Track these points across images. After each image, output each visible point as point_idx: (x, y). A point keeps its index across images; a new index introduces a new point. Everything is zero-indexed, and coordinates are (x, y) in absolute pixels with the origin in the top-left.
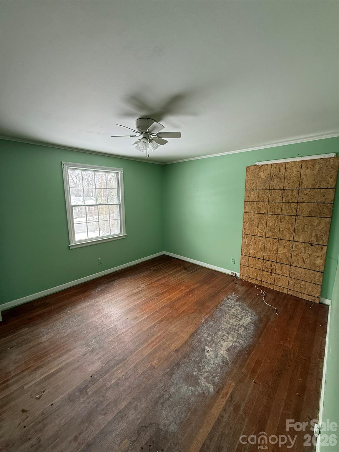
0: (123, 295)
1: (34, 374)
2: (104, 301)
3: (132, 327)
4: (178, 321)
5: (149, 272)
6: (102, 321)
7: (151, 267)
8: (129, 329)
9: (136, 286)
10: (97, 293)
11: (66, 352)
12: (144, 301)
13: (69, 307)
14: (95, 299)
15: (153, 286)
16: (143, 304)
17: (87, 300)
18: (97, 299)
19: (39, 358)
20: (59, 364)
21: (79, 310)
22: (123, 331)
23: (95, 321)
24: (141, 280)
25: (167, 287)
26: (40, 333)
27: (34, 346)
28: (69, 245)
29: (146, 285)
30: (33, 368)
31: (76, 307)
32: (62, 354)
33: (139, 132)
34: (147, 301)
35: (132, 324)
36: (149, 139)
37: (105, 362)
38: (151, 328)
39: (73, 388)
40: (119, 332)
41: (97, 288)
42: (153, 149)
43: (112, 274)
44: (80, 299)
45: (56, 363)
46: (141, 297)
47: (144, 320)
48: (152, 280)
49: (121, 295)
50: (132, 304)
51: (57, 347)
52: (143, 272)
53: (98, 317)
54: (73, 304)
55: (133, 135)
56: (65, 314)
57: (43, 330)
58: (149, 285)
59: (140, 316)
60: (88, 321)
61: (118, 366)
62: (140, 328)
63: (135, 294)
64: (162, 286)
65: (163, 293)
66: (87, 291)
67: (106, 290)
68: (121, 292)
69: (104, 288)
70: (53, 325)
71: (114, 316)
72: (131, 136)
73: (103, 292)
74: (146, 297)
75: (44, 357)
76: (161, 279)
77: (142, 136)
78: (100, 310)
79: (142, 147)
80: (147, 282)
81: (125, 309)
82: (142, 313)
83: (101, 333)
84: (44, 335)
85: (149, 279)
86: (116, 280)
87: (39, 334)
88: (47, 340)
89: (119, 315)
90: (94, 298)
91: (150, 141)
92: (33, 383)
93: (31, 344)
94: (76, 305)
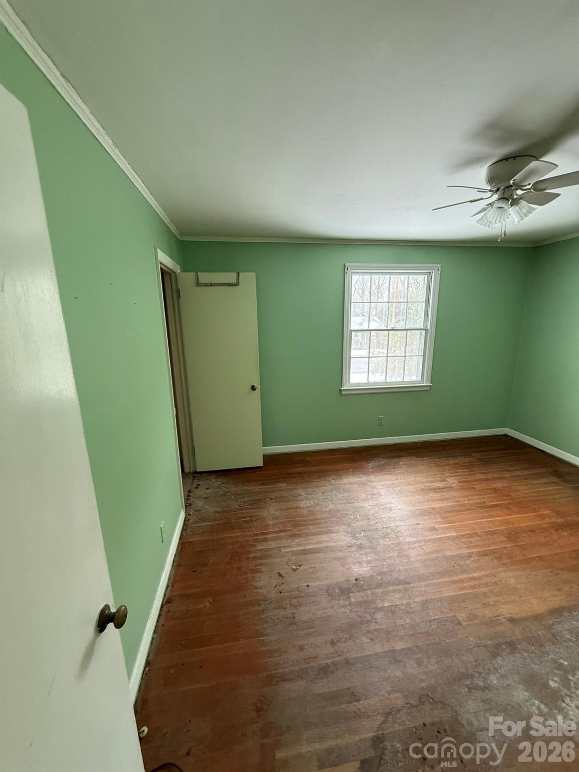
0: (413, 485)
1: (291, 540)
2: (382, 483)
3: (426, 541)
4: (524, 569)
5: (467, 459)
6: (377, 512)
7: (473, 453)
8: (420, 541)
9: (439, 477)
10: (372, 468)
11: (327, 532)
12: (453, 506)
13: (333, 476)
14: (369, 475)
15: (474, 488)
16: (450, 512)
17: (357, 474)
18: (371, 477)
19: (296, 525)
20: (317, 543)
21: (346, 484)
22: (408, 539)
23: (366, 508)
24: (449, 470)
25: (505, 498)
26: (299, 495)
27: (293, 508)
28: (341, 389)
29: (459, 482)
30: (290, 533)
31: (342, 479)
32: (322, 533)
33: (490, 191)
34: (457, 508)
35: (425, 536)
36: (513, 199)
37: (376, 570)
38: (461, 557)
39: (332, 581)
40: (401, 539)
41: (372, 460)
42: (519, 218)
43: (397, 446)
44: (348, 469)
45: (314, 539)
46: (447, 499)
47: (449, 538)
48: (472, 476)
49: (410, 484)
50: (428, 503)
51: (316, 521)
52: (455, 456)
53: (371, 503)
54: (338, 473)
55: (476, 198)
56: (328, 483)
57: (302, 493)
58: (466, 482)
59: (441, 528)
60: (358, 504)
61: (395, 587)
62: (440, 549)
63: (435, 489)
64: (492, 493)
65: (495, 506)
66: (357, 460)
67: (387, 469)
68: (411, 478)
69: (384, 464)
70: (313, 491)
71: (395, 511)
72: (471, 202)
73: (380, 469)
74: (456, 501)
75: (302, 527)
76: (494, 479)
77: (496, 197)
78: (374, 494)
79: (493, 219)
80: (460, 475)
81: (415, 508)
82: (444, 525)
83: (374, 528)
84: (303, 500)
85: (465, 472)
86: (404, 456)
87: (296, 495)
88: (306, 508)
89: (405, 513)
90: (367, 474)
91: (515, 202)
92: (290, 549)
93: (289, 505)
94: (341, 475)
